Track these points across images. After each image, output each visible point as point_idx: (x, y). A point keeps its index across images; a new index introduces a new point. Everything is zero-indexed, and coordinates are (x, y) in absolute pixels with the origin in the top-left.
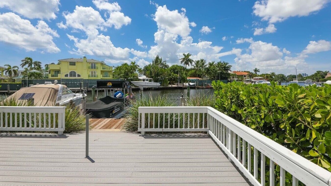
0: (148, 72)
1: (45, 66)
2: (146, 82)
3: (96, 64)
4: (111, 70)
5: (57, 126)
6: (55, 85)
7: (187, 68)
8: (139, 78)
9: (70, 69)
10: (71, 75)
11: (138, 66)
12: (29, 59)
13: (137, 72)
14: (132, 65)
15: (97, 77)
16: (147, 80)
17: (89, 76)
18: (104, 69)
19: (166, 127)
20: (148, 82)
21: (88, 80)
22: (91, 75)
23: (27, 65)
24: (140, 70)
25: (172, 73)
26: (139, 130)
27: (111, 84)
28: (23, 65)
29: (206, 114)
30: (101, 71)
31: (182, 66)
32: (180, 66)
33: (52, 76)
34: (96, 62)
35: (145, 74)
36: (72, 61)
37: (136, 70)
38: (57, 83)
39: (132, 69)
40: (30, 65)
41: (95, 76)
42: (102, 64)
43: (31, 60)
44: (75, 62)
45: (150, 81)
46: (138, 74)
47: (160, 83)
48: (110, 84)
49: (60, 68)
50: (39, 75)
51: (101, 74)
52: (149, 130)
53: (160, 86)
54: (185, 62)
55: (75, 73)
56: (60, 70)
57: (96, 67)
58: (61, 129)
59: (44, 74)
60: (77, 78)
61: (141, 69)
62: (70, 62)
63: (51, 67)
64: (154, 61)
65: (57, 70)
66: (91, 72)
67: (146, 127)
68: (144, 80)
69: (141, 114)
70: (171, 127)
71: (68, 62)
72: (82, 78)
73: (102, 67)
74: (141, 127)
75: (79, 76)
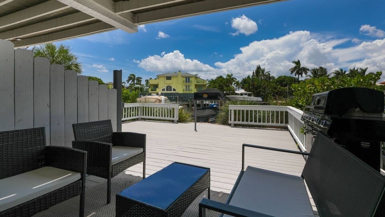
0: (246, 86)
1: (146, 81)
2: (244, 96)
3: (190, 78)
4: (205, 84)
5: (173, 117)
6: (159, 96)
7: (300, 79)
8: (236, 92)
9: (166, 84)
10: (167, 90)
11: (235, 79)
12: (133, 75)
13: (234, 86)
14: (228, 77)
15: (192, 91)
16: (246, 94)
17: (184, 91)
18: (198, 83)
19: (251, 121)
20: (246, 96)
21: (183, 94)
22: (185, 90)
23: (131, 81)
24: (237, 83)
25: (279, 86)
26: (229, 122)
27: (207, 96)
28: (128, 81)
29: (287, 112)
30: (195, 85)
31: (293, 77)
32: (290, 77)
33: (151, 91)
34: (190, 75)
35: (242, 88)
36: (168, 75)
37: (233, 83)
38: (161, 95)
39: (227, 82)
40: (134, 81)
41: (189, 91)
42: (196, 77)
43: (134, 76)
44: (171, 77)
45: (249, 95)
46: (235, 87)
47: (262, 98)
48: (205, 95)
49: (158, 83)
50: (141, 89)
51: (195, 88)
52: (237, 122)
53: (262, 101)
54: (297, 71)
55: (171, 87)
56: (158, 85)
57: (190, 81)
58: (176, 118)
59: (145, 88)
60: (172, 92)
61: (238, 81)
62: (166, 77)
63: (151, 82)
64: (255, 72)
65: (155, 84)
66: (185, 86)
67: (235, 120)
68: (242, 94)
69: (231, 110)
70: (255, 121)
71: (165, 77)
72: (177, 92)
73: (196, 80)
74: (231, 120)
75: (174, 90)
